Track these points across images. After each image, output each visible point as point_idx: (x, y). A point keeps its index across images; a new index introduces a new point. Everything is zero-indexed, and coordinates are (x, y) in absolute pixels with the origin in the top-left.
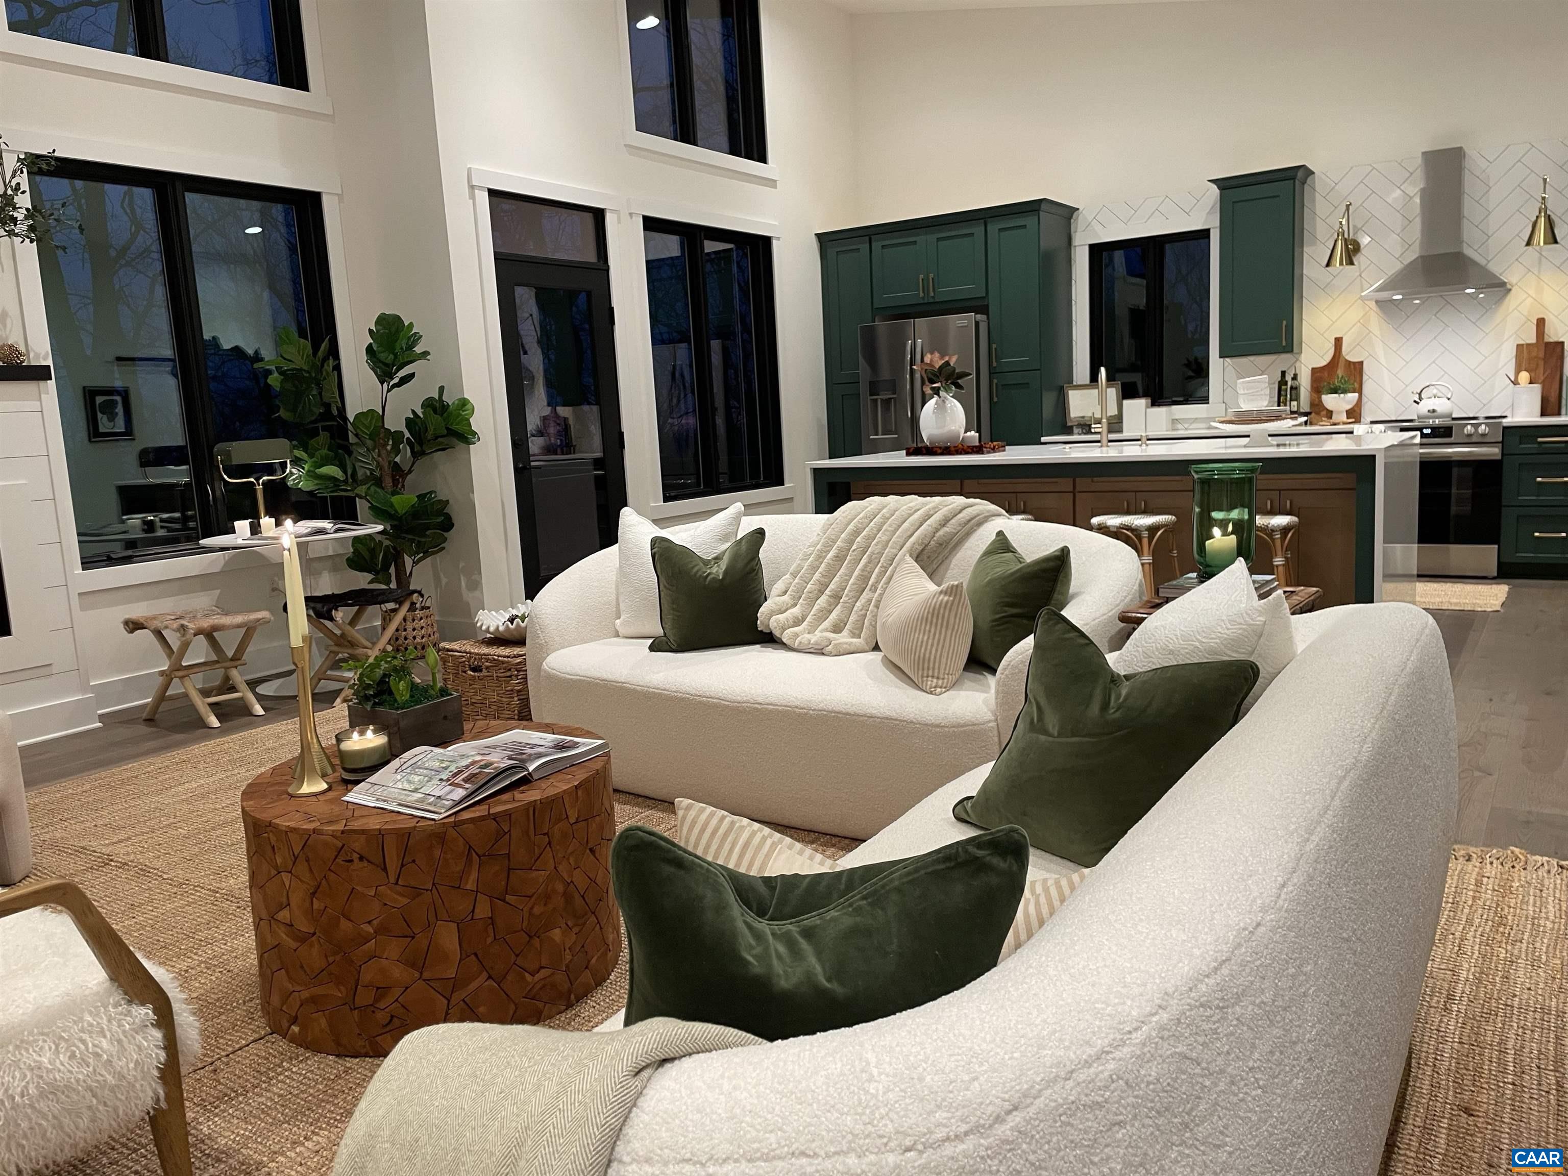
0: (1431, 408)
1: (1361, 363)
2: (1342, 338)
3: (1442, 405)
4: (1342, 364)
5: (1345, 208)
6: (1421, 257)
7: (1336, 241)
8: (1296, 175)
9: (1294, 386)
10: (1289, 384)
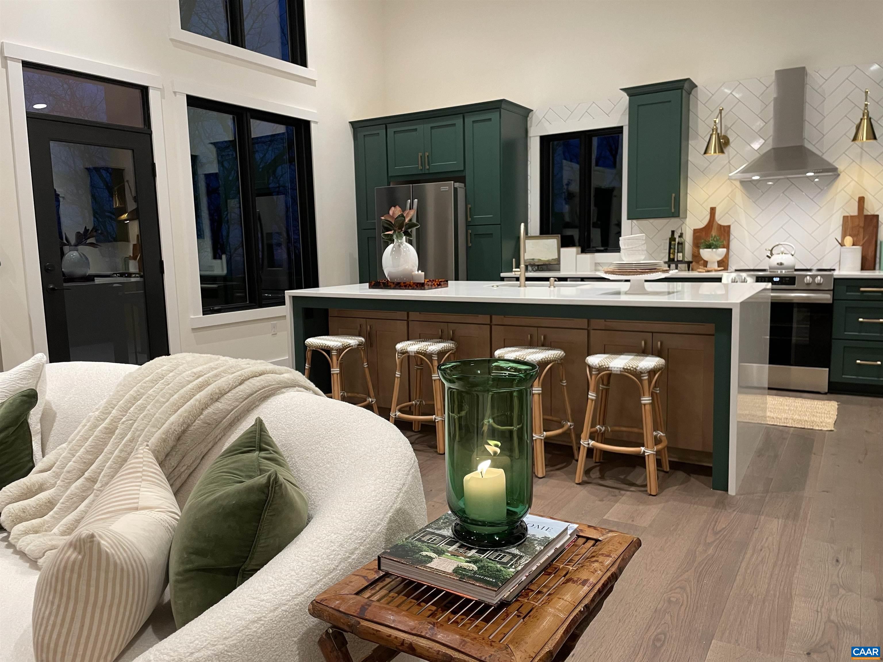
0: (779, 262)
1: (729, 227)
2: (715, 208)
3: (787, 260)
4: (715, 227)
5: (718, 111)
6: (774, 149)
7: (711, 135)
8: (683, 86)
9: (680, 242)
10: (677, 240)
